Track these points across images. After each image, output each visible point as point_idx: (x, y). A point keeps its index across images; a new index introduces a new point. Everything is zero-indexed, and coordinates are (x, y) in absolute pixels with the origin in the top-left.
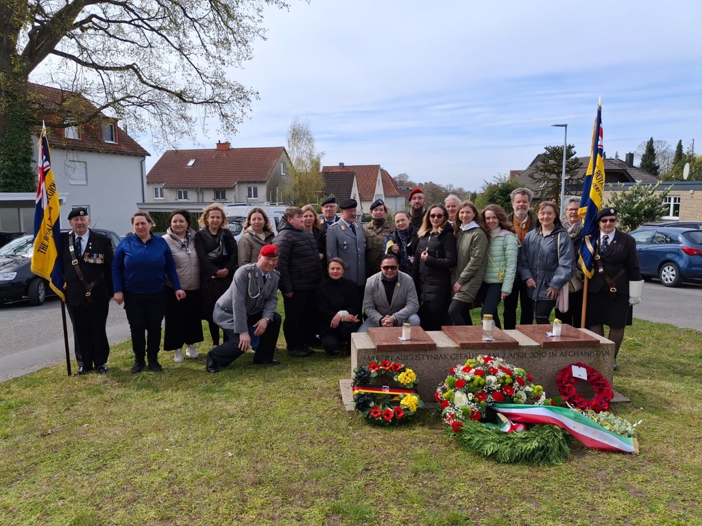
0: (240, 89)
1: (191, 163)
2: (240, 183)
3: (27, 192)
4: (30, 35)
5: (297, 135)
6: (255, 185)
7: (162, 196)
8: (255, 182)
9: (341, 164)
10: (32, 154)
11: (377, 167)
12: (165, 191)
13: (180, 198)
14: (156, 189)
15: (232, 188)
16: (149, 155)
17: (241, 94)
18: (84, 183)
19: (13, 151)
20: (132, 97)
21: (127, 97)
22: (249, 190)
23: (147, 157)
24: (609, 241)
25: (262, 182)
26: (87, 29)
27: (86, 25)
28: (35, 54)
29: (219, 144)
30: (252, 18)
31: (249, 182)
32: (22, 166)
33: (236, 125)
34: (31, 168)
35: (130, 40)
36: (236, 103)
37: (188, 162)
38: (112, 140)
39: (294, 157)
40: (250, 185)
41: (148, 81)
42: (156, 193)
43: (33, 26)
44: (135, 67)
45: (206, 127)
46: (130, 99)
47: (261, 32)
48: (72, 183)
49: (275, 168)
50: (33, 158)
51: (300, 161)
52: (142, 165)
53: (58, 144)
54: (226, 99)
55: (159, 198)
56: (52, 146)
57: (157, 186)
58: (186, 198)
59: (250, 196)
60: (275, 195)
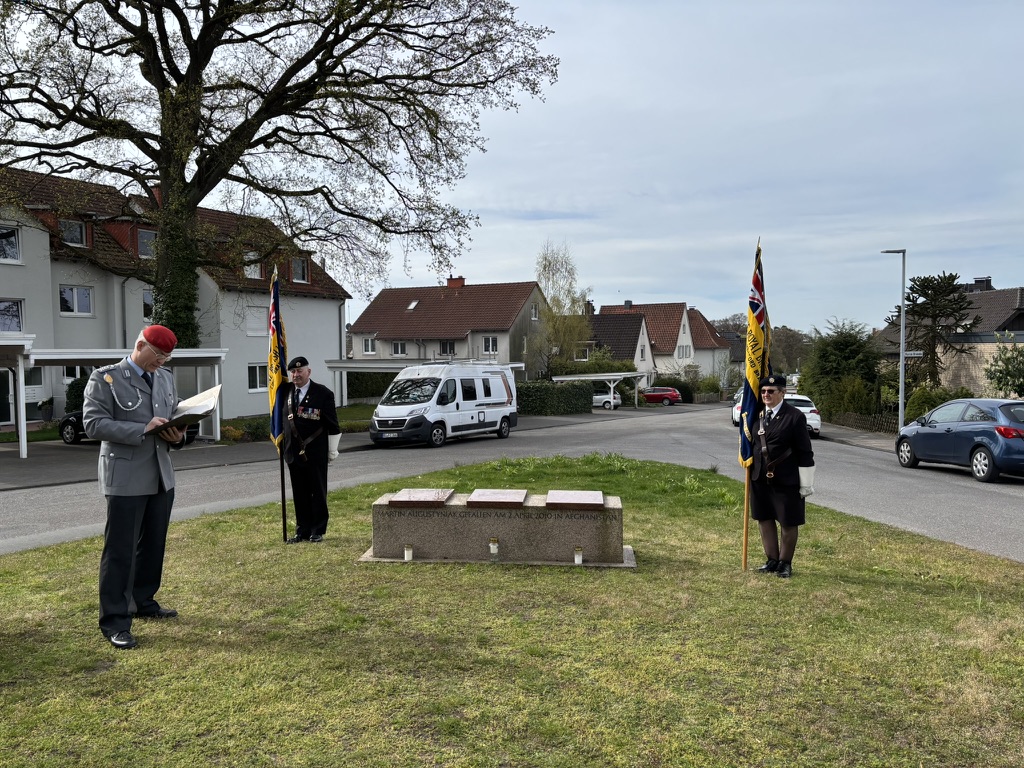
0: (455, 213)
1: (413, 305)
2: (475, 332)
3: (186, 348)
4: (198, 162)
5: (549, 266)
6: (494, 335)
7: (373, 350)
8: (494, 331)
9: (628, 303)
10: (196, 300)
11: (682, 305)
12: (377, 343)
13: (396, 352)
14: (366, 341)
15: (463, 340)
16: (350, 297)
17: (456, 219)
18: (265, 334)
19: (174, 297)
20: (316, 229)
21: (312, 229)
22: (487, 341)
23: (347, 300)
24: (773, 416)
25: (504, 331)
26: (272, 144)
27: (272, 140)
28: (205, 183)
29: (451, 280)
30: (467, 125)
31: (486, 331)
32: (183, 315)
33: (452, 259)
34: (194, 318)
35: (324, 155)
36: (451, 231)
37: (409, 304)
38: (304, 279)
39: (549, 294)
40: (487, 335)
41: (341, 207)
42: (367, 346)
43: (202, 151)
44: (325, 190)
45: (408, 264)
46: (314, 232)
47: (479, 143)
48: (250, 334)
49: (523, 311)
50: (197, 305)
51: (556, 300)
52: (340, 310)
53: (234, 285)
54: (438, 226)
55: (370, 353)
56: (226, 288)
57: (367, 337)
58: (403, 352)
59: (487, 349)
60: (521, 348)
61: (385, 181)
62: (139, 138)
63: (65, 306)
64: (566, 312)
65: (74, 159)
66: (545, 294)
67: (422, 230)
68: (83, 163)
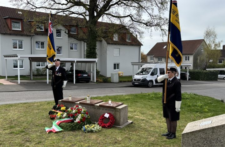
1: (165, 47)
5: (208, 34)
6: (188, 56)
7: (153, 60)
8: (189, 54)
12: (154, 58)
13: (159, 60)
14: (151, 57)
16: (142, 45)
18: (119, 55)
19: (90, 46)
22: (186, 57)
23: (141, 46)
25: (192, 54)
26: (119, 4)
31: (186, 54)
32: (92, 50)
35: (133, 6)
38: (130, 40)
40: (186, 56)
41: (135, 20)
42: (151, 59)
44: (131, 15)
48: (115, 55)
49: (198, 48)
50: (96, 48)
51: (209, 45)
52: (139, 49)
53: (111, 42)
54: (163, 23)
55: (152, 61)
56: (108, 43)
57: (151, 56)
58: (161, 60)
59: (186, 60)
60: (197, 59)
61: (146, 11)
62: (84, 6)
63: (72, 48)
64: (213, 48)
65: (69, 12)
66: (206, 42)
67: (158, 25)
68: (71, 13)
